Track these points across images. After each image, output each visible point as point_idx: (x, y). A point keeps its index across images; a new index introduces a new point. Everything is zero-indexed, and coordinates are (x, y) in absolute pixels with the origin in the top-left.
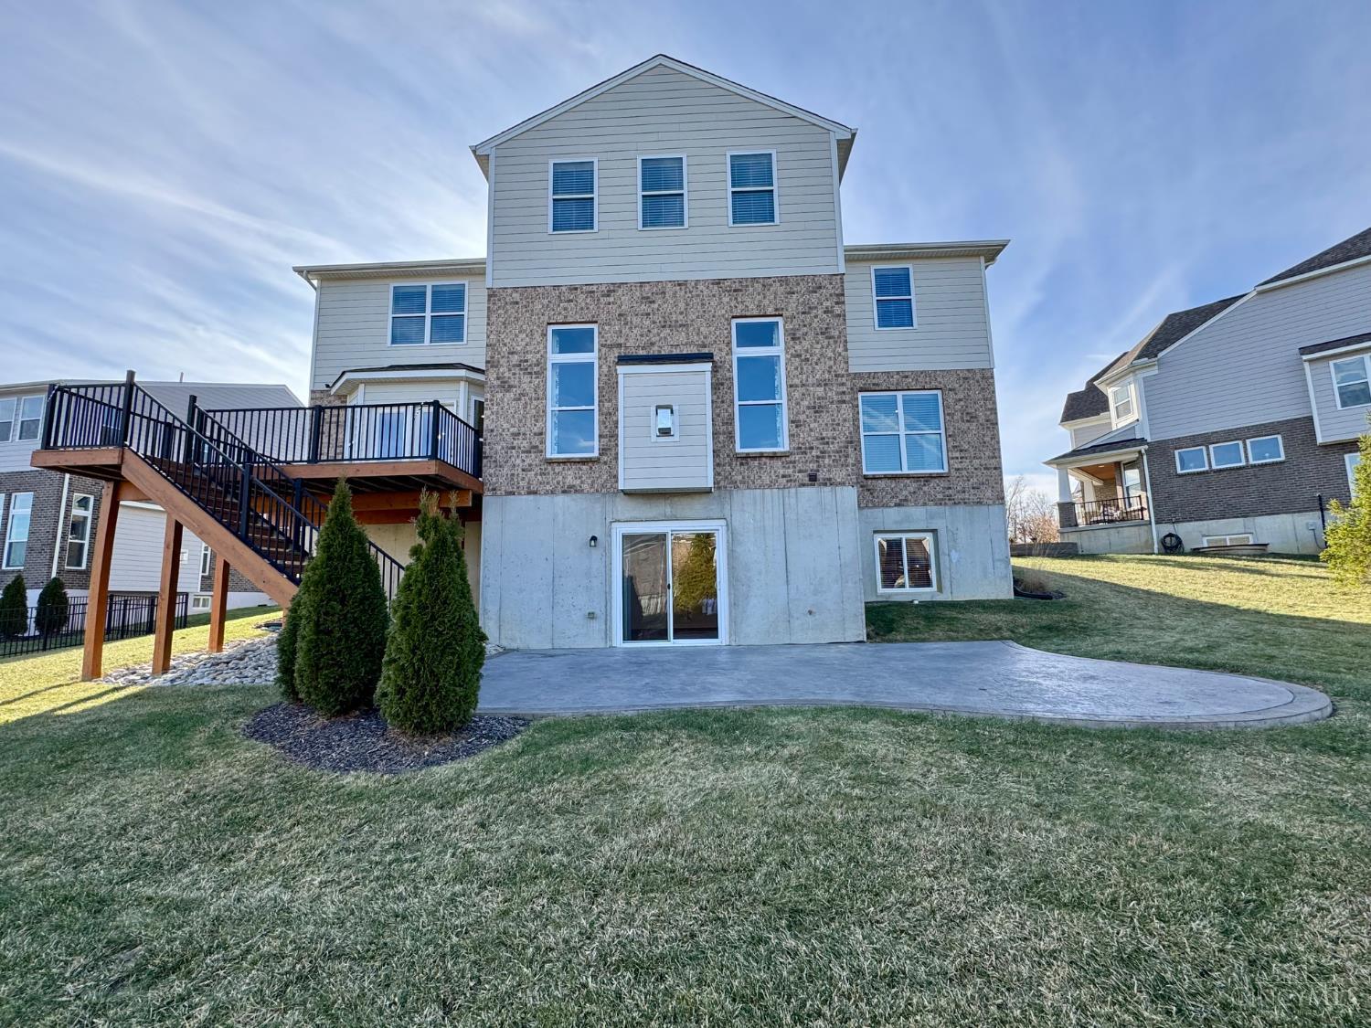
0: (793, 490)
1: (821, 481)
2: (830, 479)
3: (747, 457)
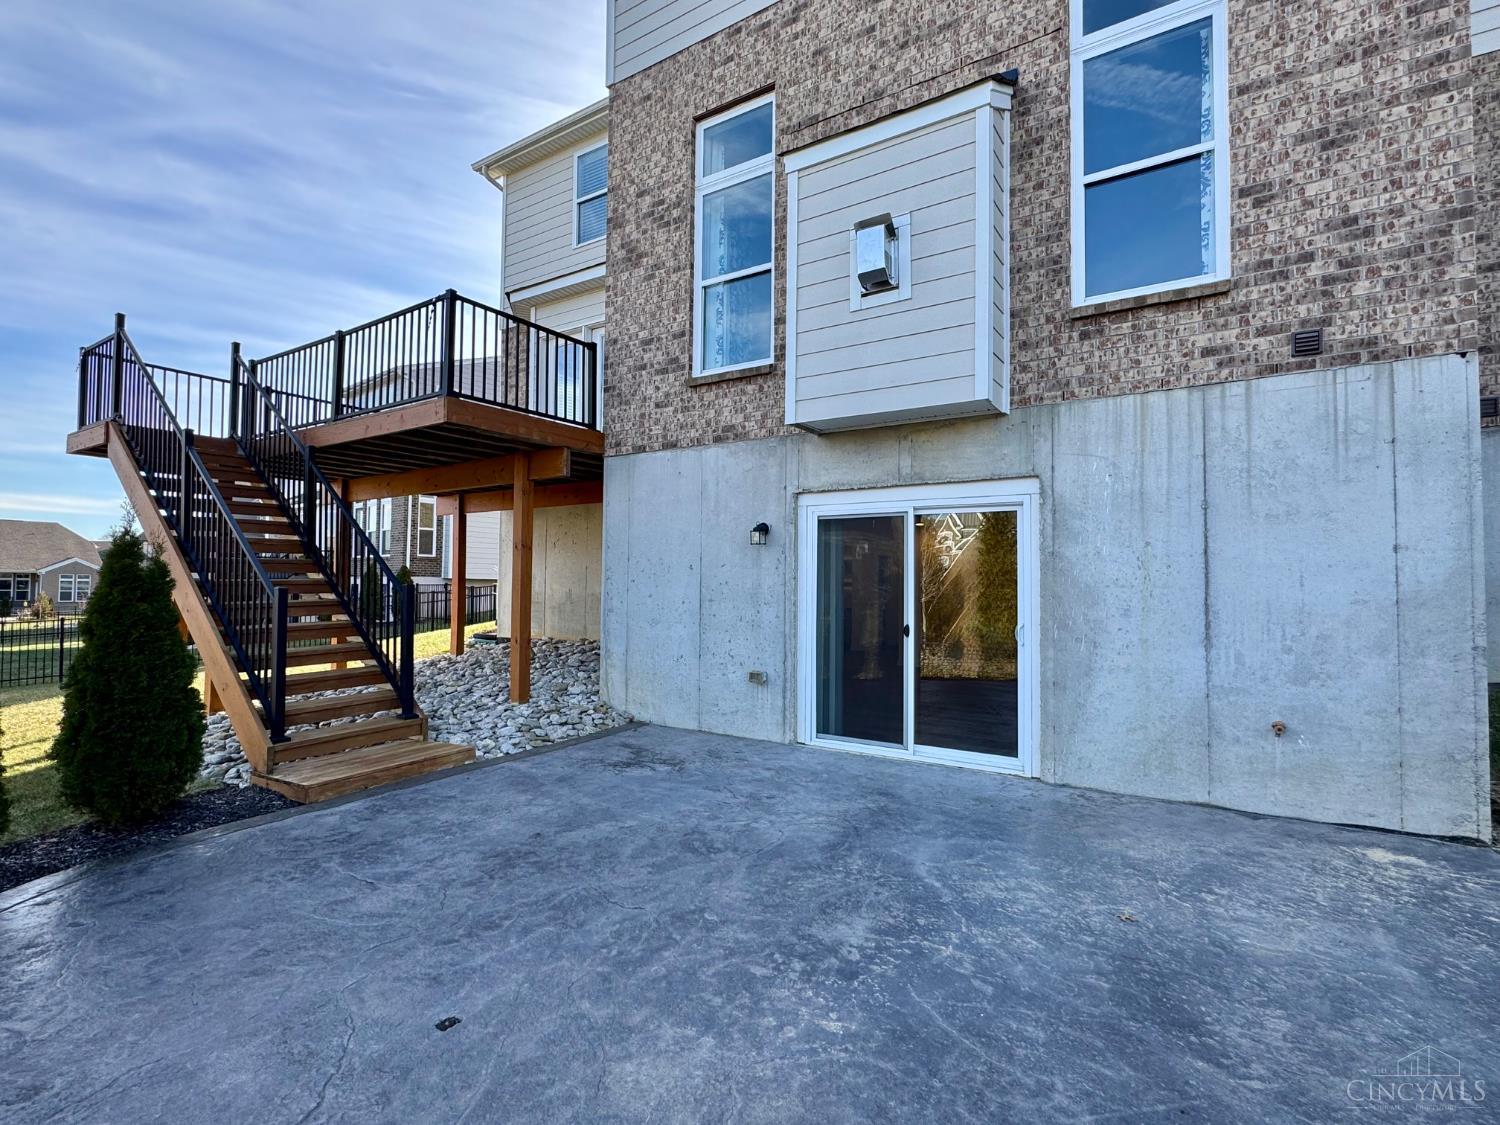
0: (1237, 389)
1: (1338, 351)
2: (1372, 342)
3: (1100, 314)
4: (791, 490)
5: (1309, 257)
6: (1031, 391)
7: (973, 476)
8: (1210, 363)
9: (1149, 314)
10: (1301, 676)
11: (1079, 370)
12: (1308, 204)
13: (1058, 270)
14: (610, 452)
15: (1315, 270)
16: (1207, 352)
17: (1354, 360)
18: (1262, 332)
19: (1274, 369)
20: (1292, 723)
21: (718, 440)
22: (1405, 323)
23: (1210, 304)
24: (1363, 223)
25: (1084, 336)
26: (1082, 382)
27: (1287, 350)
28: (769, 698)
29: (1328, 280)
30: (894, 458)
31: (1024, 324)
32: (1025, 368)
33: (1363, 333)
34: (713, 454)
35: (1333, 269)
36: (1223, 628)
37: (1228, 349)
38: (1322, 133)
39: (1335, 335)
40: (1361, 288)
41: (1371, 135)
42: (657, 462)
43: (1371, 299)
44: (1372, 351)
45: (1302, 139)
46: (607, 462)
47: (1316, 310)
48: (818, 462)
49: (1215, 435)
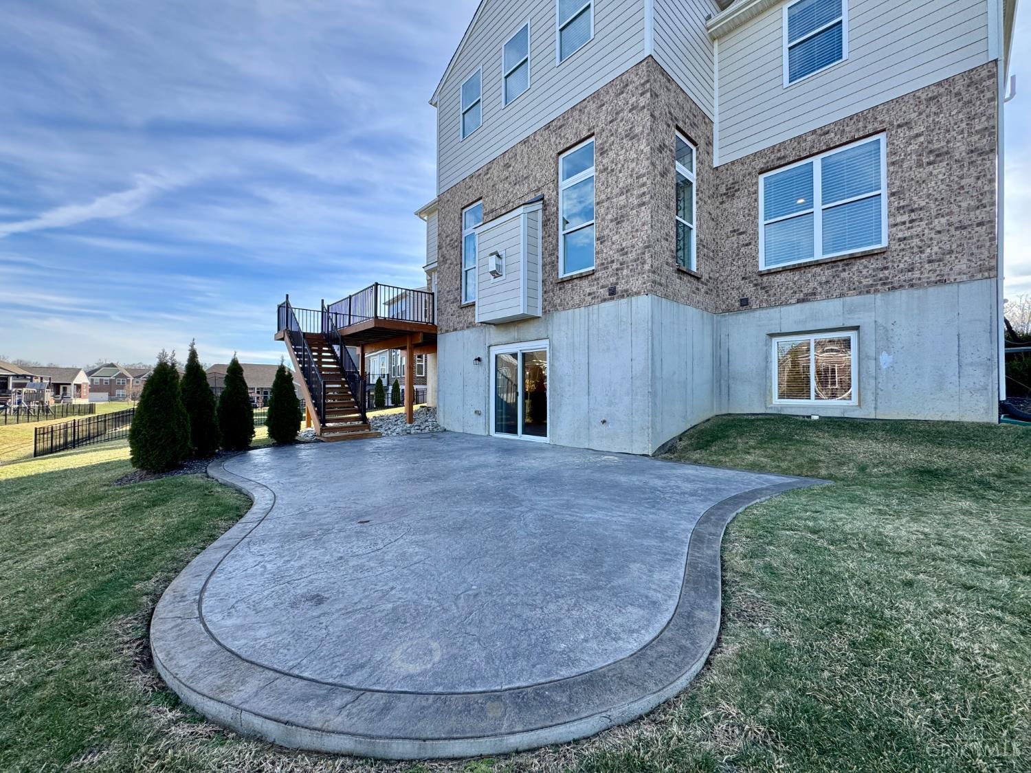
0: (595, 307)
1: (620, 294)
2: (626, 291)
3: (571, 279)
4: (487, 345)
5: (613, 262)
6: (547, 308)
7: (533, 338)
8: (590, 297)
9: (575, 281)
10: (610, 404)
11: (559, 301)
12: (613, 243)
13: (554, 265)
14: (439, 332)
15: (615, 266)
16: (590, 294)
17: (623, 297)
18: (603, 287)
19: (604, 300)
20: (607, 420)
21: (468, 327)
22: (636, 284)
23: (590, 278)
24: (626, 250)
25: (560, 289)
26: (560, 305)
27: (607, 293)
28: (481, 419)
29: (617, 269)
30: (513, 333)
31: (545, 284)
32: (546, 300)
33: (625, 288)
34: (467, 332)
35: (618, 266)
36: (592, 389)
37: (594, 293)
38: (616, 219)
39: (619, 288)
40: (625, 272)
41: (628, 220)
42: (451, 336)
43: (627, 276)
44: (627, 294)
45: (612, 221)
46: (439, 336)
47: (613, 280)
48: (494, 335)
49: (591, 323)
